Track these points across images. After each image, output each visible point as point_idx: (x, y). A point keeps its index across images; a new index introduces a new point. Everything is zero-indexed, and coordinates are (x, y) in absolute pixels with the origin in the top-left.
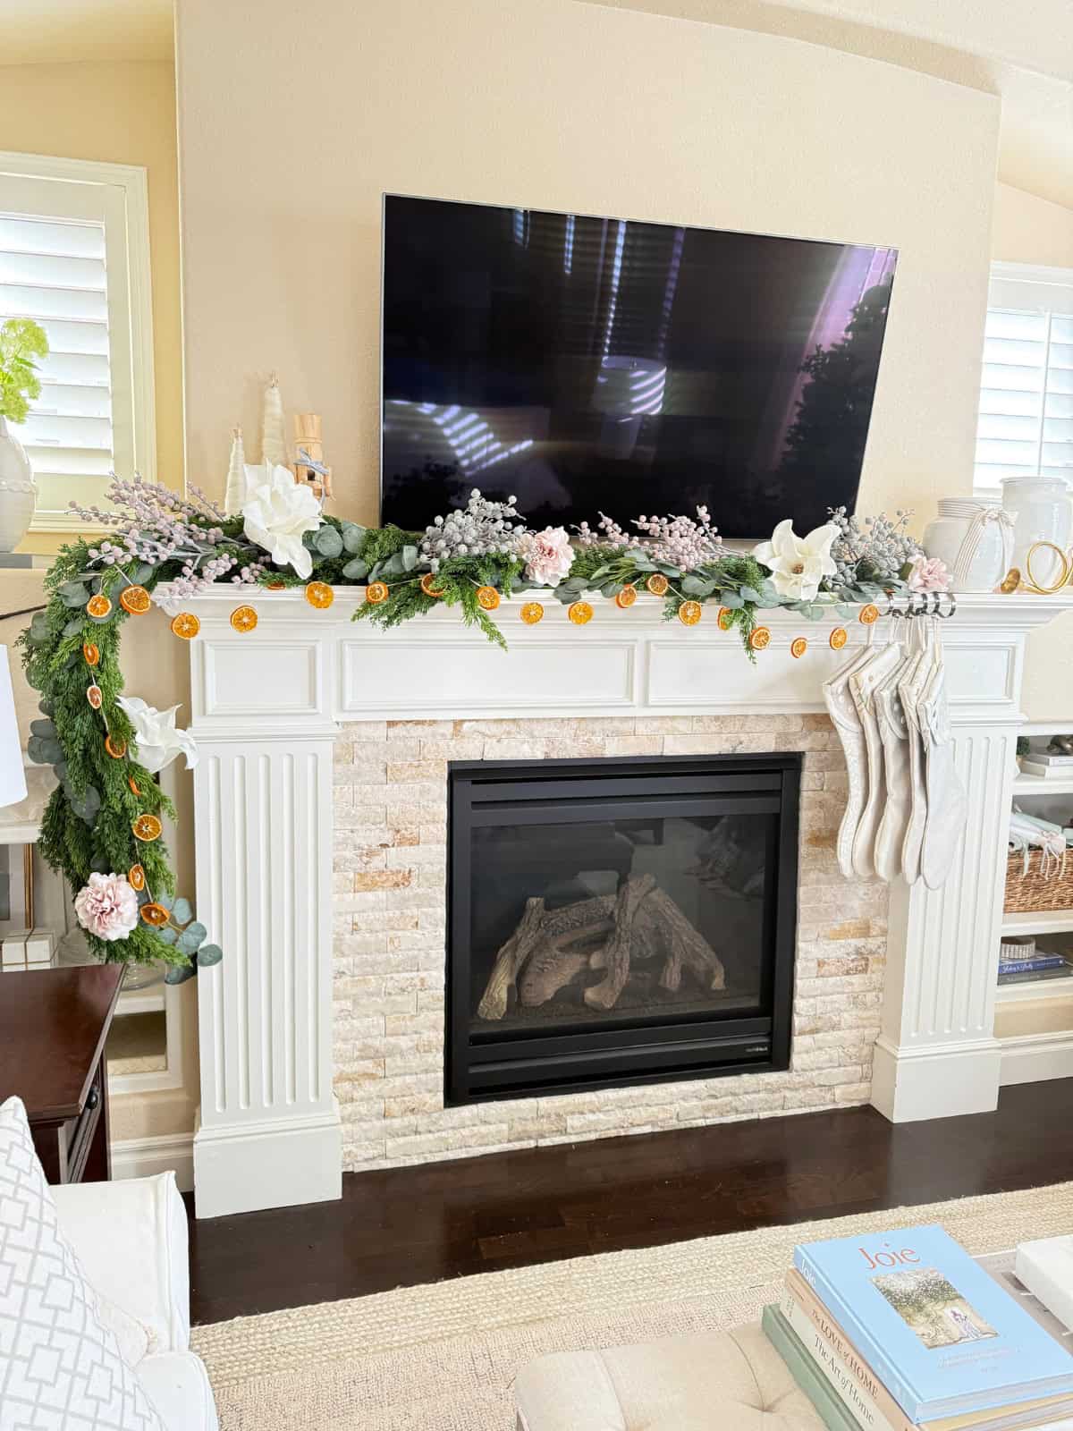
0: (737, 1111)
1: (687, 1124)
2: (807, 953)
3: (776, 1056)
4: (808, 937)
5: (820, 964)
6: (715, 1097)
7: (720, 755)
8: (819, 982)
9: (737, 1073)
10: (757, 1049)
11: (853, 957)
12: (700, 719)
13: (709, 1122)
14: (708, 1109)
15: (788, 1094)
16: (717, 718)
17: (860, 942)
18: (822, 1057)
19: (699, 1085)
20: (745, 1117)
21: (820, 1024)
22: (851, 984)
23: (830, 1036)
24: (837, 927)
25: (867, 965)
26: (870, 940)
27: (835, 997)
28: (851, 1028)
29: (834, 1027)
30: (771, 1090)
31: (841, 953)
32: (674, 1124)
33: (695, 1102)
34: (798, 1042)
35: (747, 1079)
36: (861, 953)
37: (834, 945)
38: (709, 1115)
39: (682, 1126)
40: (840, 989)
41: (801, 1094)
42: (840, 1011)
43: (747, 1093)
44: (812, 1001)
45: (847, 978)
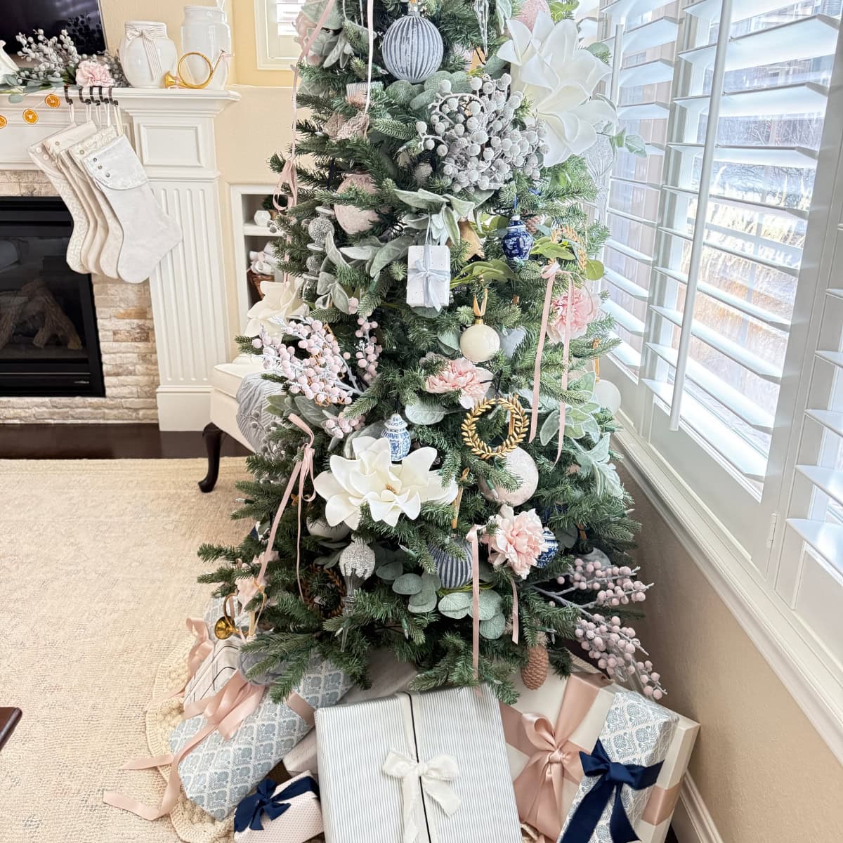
0: (73, 417)
1: (41, 422)
2: (103, 325)
3: (96, 388)
4: (103, 315)
5: (115, 333)
6: (56, 407)
7: (22, 197)
8: (115, 345)
9: (74, 395)
10: (82, 382)
11: (139, 331)
13: (56, 422)
14: (53, 414)
15: (106, 411)
16: (15, 172)
17: (141, 322)
18: (125, 391)
19: (46, 399)
20: (80, 422)
21: (120, 370)
22: (139, 348)
23: (130, 379)
24: (122, 311)
25: (148, 336)
26: (148, 321)
27: (129, 355)
28: (142, 374)
29: (131, 373)
30: (91, 405)
31: (128, 328)
32: (32, 420)
33: (45, 409)
34: (108, 381)
35: (78, 400)
36: (142, 329)
37: (121, 323)
38: (55, 417)
39: (38, 422)
40: (131, 350)
41: (115, 412)
42: (135, 365)
43: (77, 407)
44: (113, 355)
45: (136, 344)
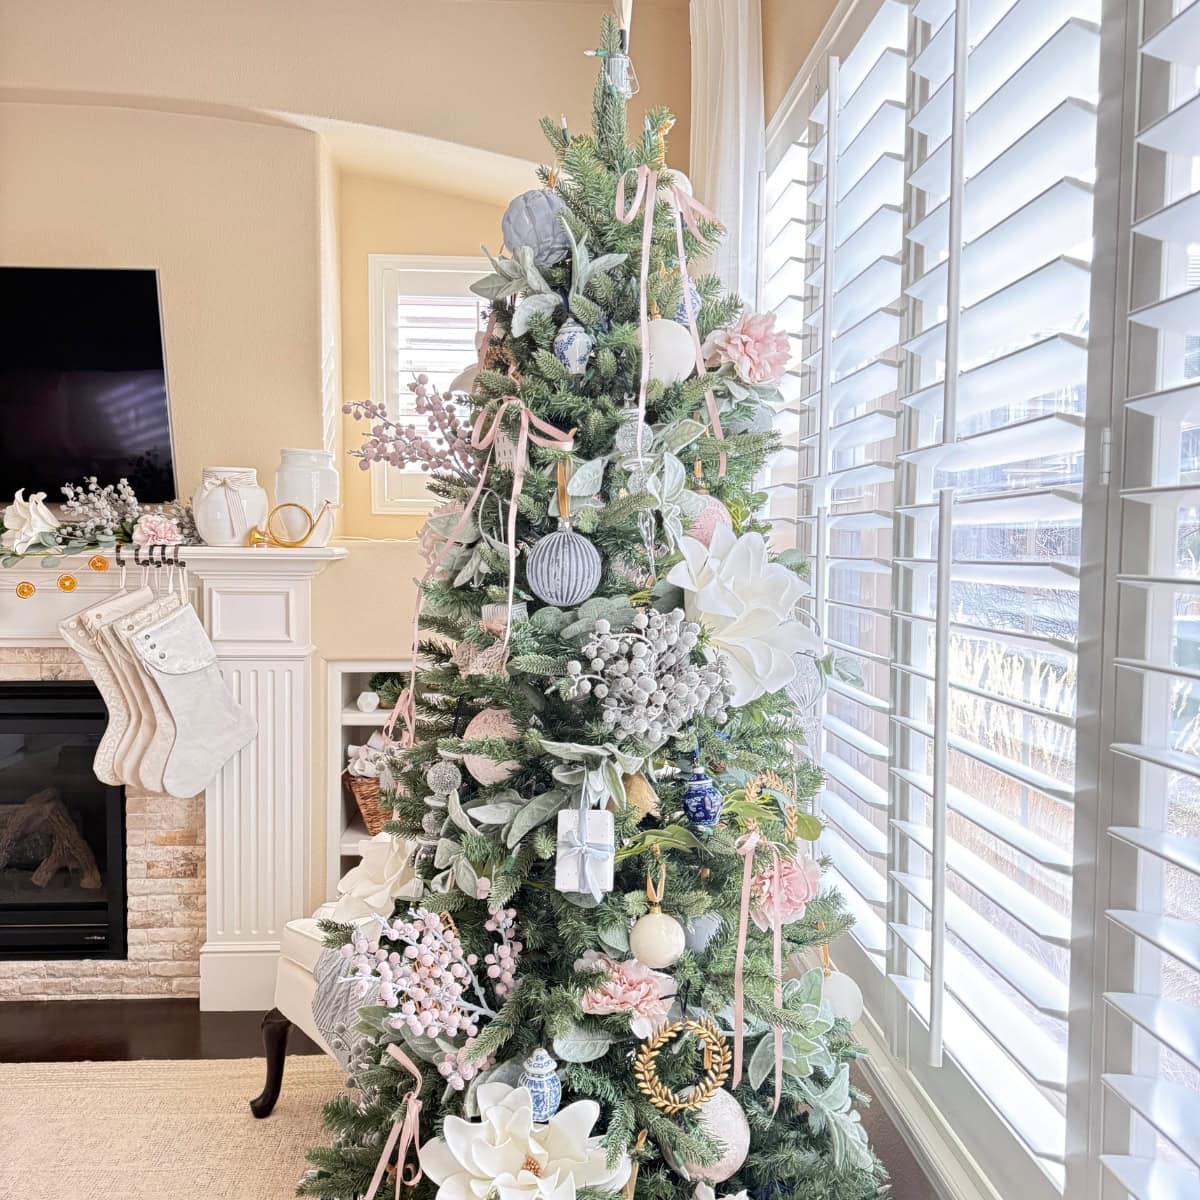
0: (76, 991)
1: (30, 998)
2: (134, 855)
3: (115, 946)
4: (135, 841)
5: (149, 867)
6: (53, 976)
7: (43, 681)
8: (149, 882)
9: (81, 957)
10: (95, 938)
11: (182, 862)
12: (21, 650)
13: (50, 998)
14: (47, 986)
15: (126, 980)
16: (37, 650)
17: (187, 849)
18: (156, 950)
19: (41, 964)
20: (85, 997)
21: (152, 919)
22: (182, 886)
23: (163, 932)
24: (163, 835)
25: (195, 870)
26: (198, 848)
27: (165, 897)
28: (183, 925)
29: (167, 924)
30: (104, 973)
31: (169, 858)
32: (17, 997)
33: (36, 979)
34: (133, 935)
35: (87, 964)
36: (190, 860)
37: (160, 851)
38: (49, 991)
39: (25, 998)
40: (170, 890)
41: (138, 982)
42: (173, 911)
43: (85, 976)
44: (144, 898)
45: (179, 881)
